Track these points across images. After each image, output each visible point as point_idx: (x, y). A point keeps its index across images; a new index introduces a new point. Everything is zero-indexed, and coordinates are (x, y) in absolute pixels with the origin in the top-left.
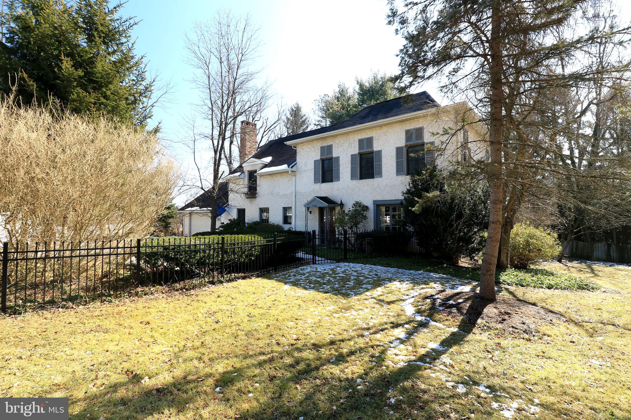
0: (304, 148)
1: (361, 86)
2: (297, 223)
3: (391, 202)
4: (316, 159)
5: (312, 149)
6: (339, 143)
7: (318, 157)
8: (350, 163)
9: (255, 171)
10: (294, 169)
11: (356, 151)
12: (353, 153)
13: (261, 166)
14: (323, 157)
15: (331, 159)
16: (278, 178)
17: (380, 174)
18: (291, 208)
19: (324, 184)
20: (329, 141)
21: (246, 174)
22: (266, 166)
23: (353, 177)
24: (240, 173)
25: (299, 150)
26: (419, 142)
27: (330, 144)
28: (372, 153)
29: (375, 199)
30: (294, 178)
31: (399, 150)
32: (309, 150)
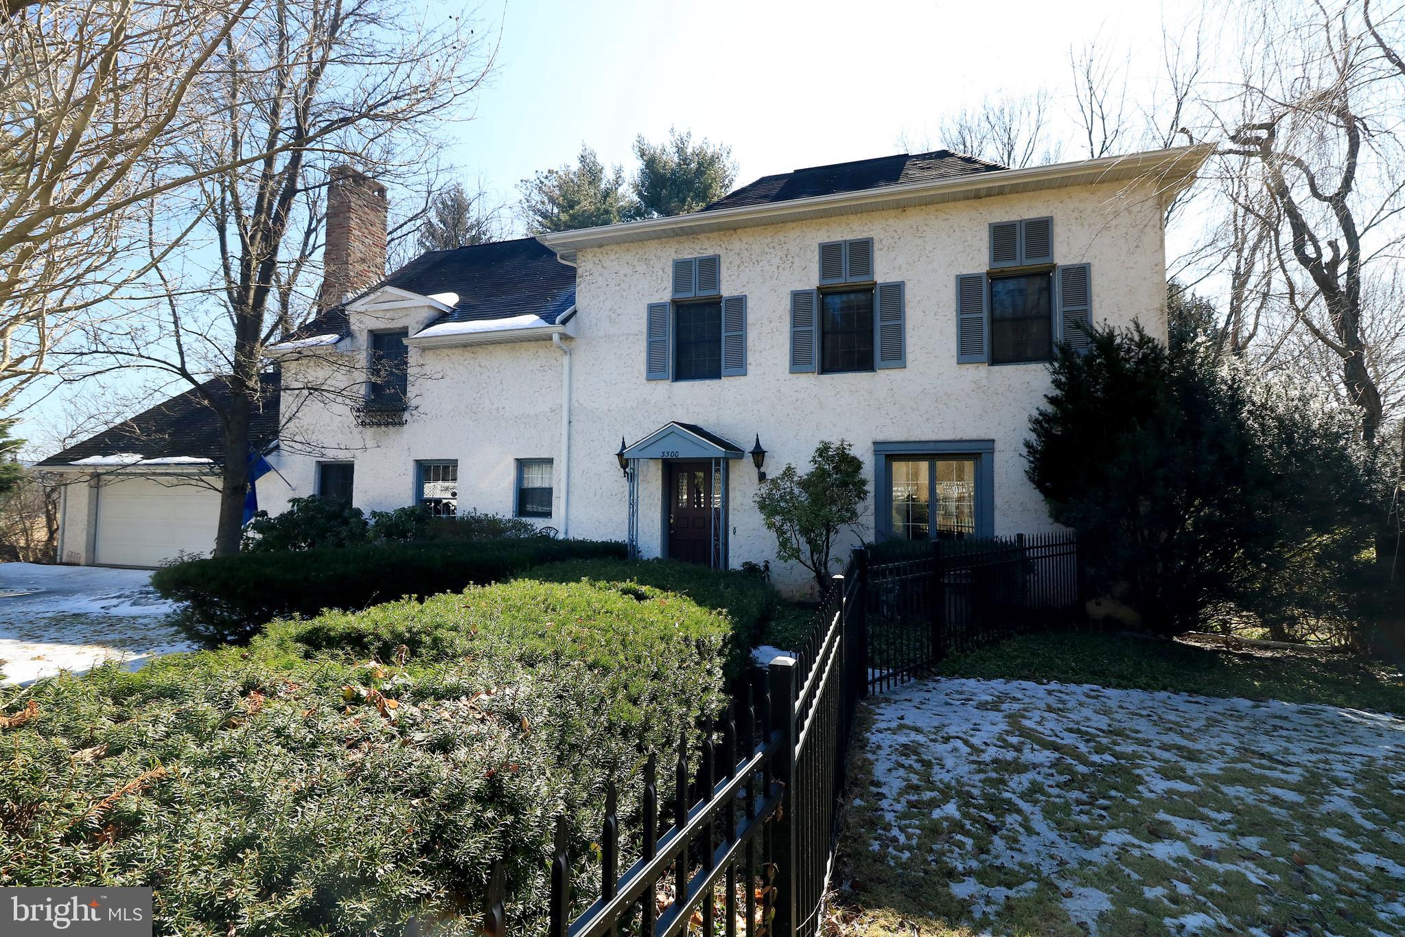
0: (607, 264)
1: (651, 163)
2: (572, 511)
3: (944, 446)
4: (656, 299)
5: (641, 268)
6: (745, 254)
7: (665, 295)
8: (787, 319)
9: (404, 332)
10: (569, 328)
11: (810, 279)
12: (800, 287)
13: (426, 314)
14: (680, 296)
15: (715, 303)
16: (499, 359)
17: (897, 356)
18: (549, 461)
19: (684, 386)
20: (707, 244)
21: (363, 340)
22: (443, 317)
23: (798, 363)
24: (335, 337)
25: (586, 267)
26: (1037, 262)
27: (710, 252)
28: (869, 289)
29: (881, 437)
30: (566, 359)
31: (966, 285)
32: (629, 271)
